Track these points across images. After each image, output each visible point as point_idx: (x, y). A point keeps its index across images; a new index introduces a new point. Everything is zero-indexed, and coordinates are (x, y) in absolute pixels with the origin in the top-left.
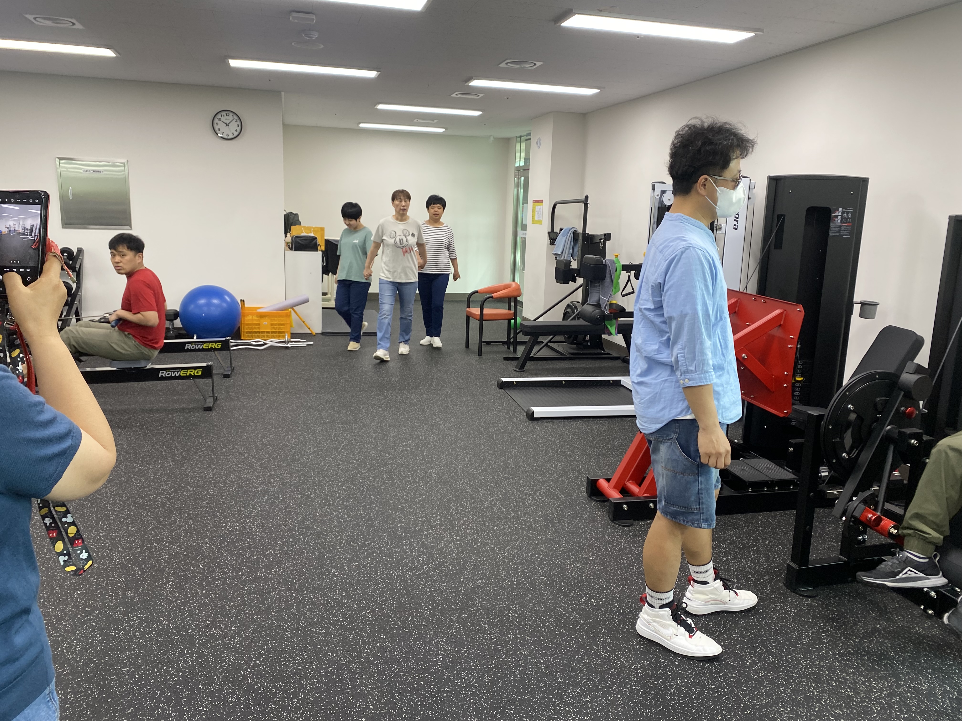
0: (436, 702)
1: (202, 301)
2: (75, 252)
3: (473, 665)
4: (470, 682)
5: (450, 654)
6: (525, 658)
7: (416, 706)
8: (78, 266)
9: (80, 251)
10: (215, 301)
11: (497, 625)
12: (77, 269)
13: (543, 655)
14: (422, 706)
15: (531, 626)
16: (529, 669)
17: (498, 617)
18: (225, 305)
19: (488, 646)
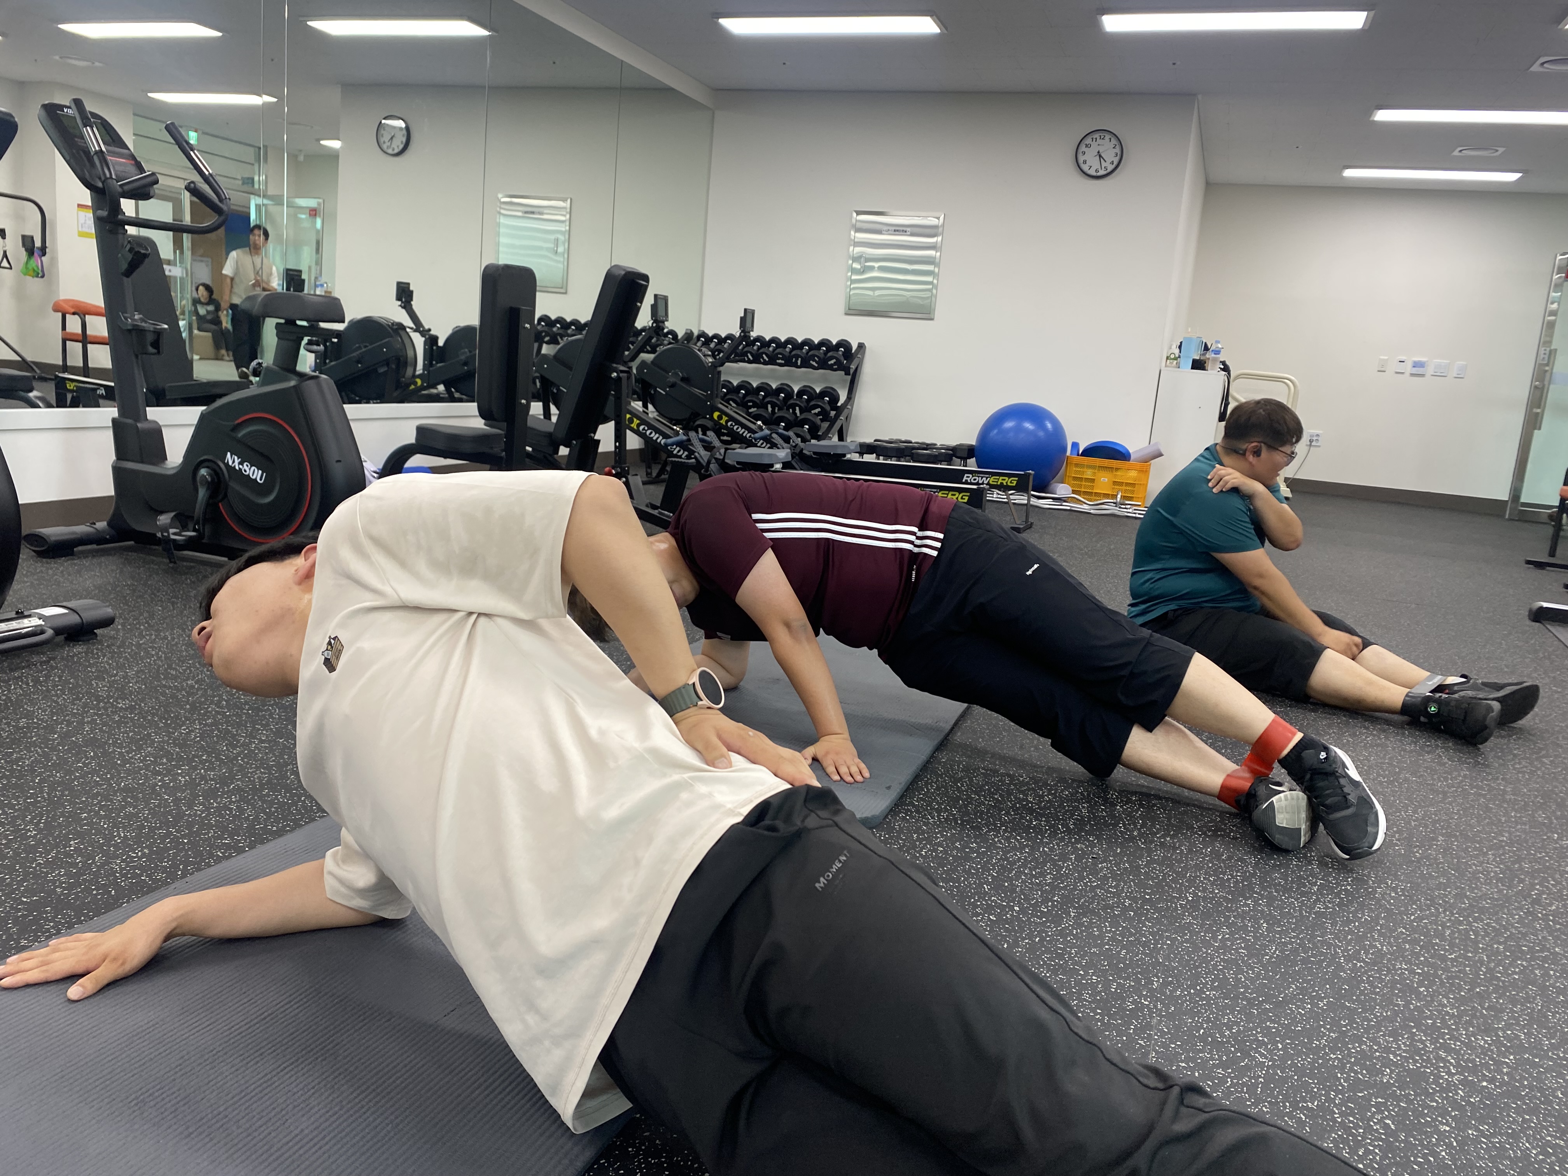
0: (1145, 945)
1: (1009, 424)
2: (854, 347)
3: (1252, 926)
4: (1232, 944)
5: (1212, 899)
6: (1380, 954)
7: (1101, 936)
8: (853, 367)
9: (861, 346)
10: (1029, 426)
11: (1340, 892)
12: (852, 371)
13: (1426, 963)
14: (1113, 939)
15: (1420, 919)
16: (1379, 971)
17: (1349, 884)
18: (1041, 434)
19: (1301, 913)
